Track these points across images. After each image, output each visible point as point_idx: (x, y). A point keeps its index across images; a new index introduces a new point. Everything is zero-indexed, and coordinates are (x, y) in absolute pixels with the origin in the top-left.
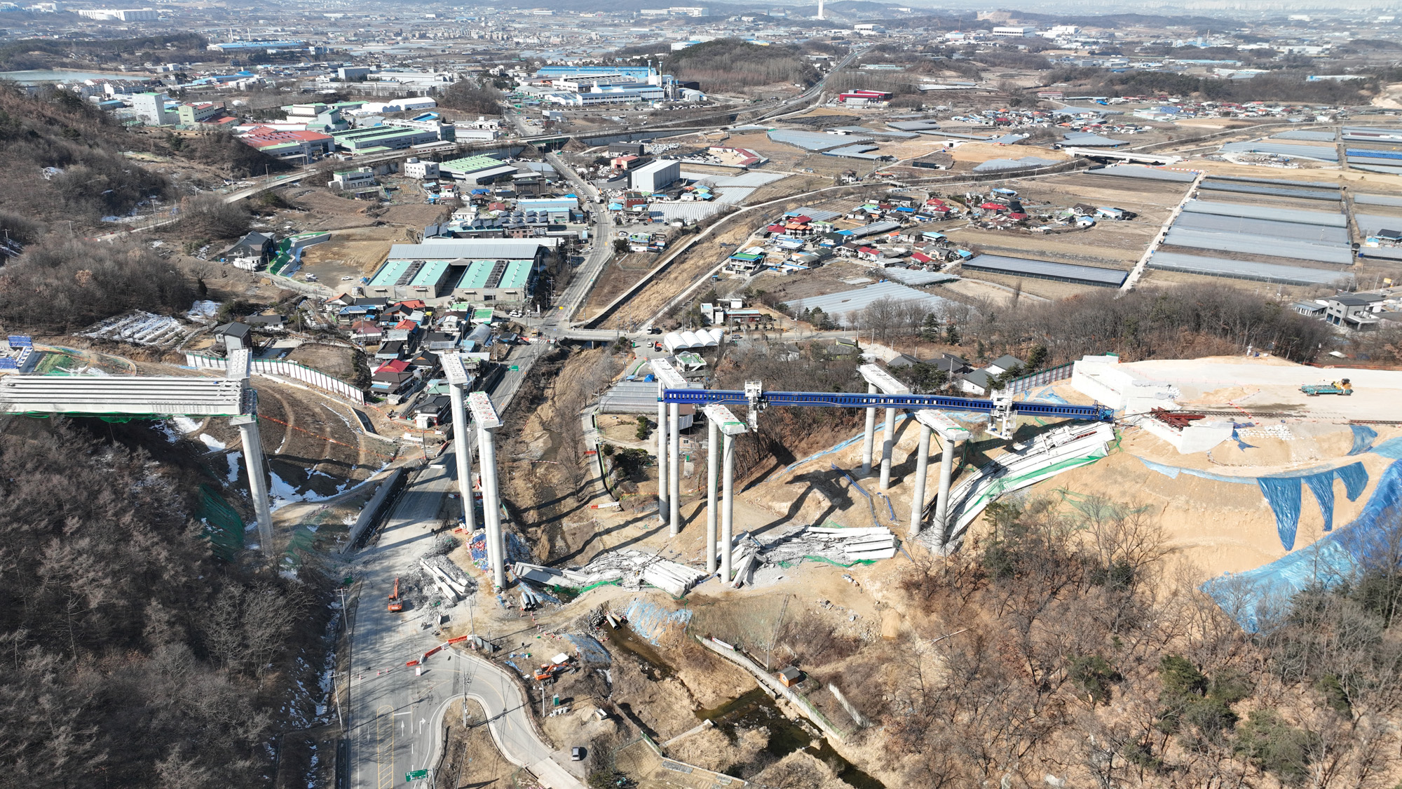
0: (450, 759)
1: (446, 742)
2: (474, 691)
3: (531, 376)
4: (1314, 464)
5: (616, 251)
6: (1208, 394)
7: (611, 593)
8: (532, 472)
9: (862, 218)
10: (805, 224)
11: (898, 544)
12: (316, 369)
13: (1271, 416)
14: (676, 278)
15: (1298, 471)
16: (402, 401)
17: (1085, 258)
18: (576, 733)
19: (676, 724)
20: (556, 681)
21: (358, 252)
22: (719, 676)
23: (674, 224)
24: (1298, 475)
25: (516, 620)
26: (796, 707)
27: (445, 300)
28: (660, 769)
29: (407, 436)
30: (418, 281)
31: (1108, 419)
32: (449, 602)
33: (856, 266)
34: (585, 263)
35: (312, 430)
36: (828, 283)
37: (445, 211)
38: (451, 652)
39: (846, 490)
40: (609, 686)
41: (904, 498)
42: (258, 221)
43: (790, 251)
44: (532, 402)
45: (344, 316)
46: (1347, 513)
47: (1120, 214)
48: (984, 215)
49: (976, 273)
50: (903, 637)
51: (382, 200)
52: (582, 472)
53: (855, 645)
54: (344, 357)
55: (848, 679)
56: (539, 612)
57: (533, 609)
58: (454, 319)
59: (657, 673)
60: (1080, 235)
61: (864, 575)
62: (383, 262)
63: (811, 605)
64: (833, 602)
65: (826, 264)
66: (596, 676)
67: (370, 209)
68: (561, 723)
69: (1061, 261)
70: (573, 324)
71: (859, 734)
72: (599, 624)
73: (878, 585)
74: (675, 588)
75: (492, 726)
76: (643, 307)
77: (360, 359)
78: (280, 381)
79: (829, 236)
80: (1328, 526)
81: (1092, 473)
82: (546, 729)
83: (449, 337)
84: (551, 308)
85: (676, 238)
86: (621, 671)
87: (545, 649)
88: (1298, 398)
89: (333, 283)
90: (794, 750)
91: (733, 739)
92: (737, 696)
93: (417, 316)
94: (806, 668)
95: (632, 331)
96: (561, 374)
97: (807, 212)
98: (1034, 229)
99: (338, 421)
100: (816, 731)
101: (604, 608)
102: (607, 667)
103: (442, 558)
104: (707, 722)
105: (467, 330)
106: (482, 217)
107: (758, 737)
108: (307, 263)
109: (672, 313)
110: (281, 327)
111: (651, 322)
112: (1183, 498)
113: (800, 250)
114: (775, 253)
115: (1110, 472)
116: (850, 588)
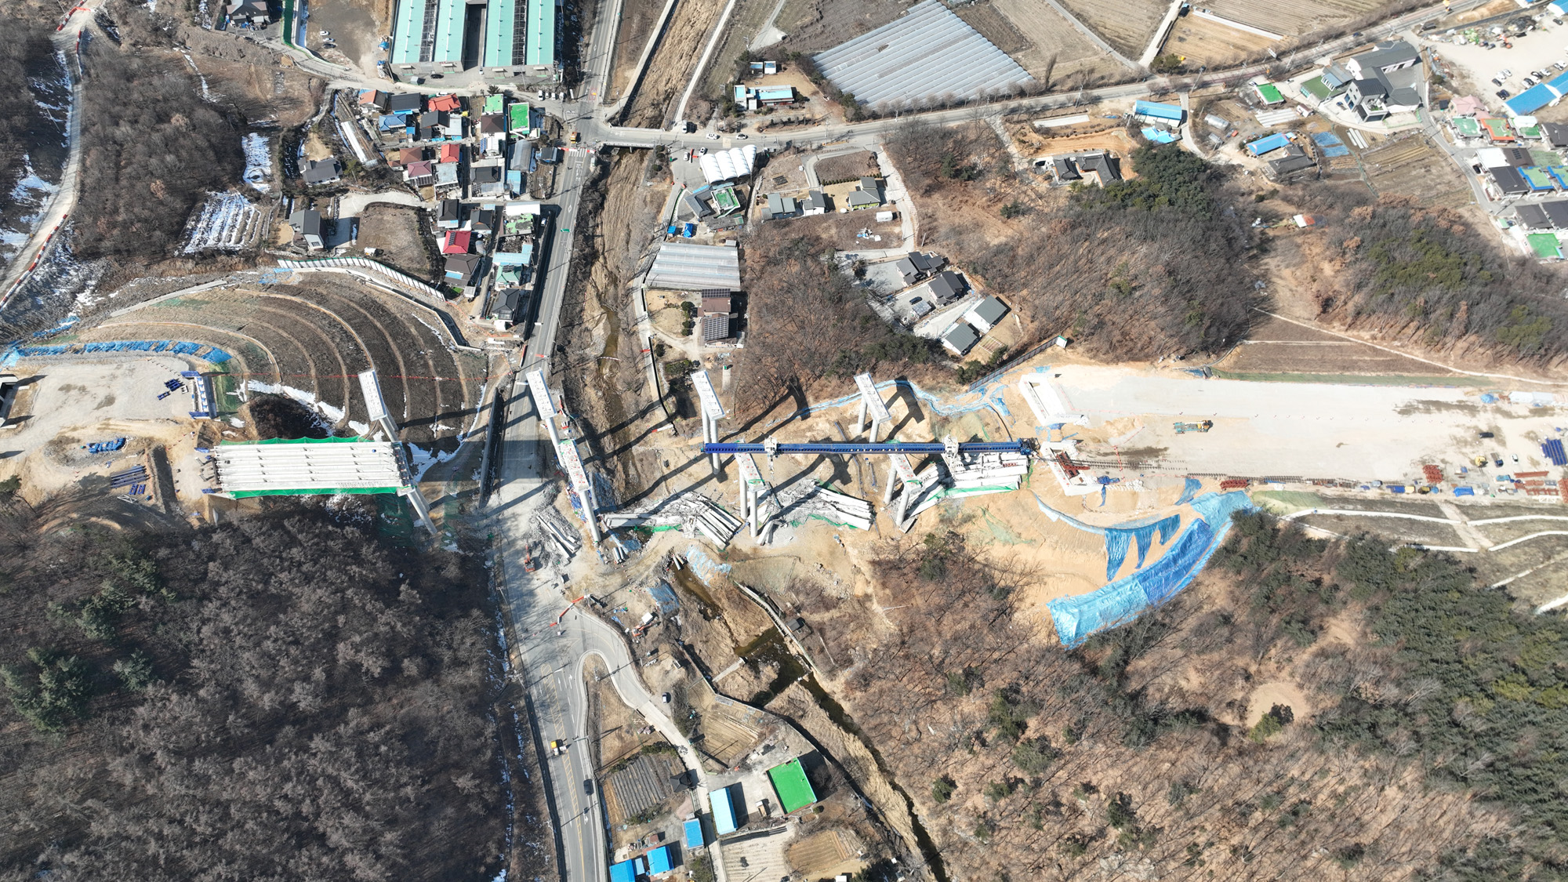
0: (592, 708)
1: (588, 694)
2: (596, 647)
3: (581, 221)
4: (1148, 514)
7: (674, 539)
8: (599, 374)
11: (873, 517)
13: (1137, 465)
15: (1135, 521)
16: (477, 293)
18: (663, 680)
19: (722, 660)
20: (646, 635)
22: (749, 616)
24: (1134, 525)
25: (612, 573)
26: (796, 647)
27: (475, 79)
28: (713, 703)
29: (490, 340)
30: (441, 52)
32: (565, 560)
35: (419, 370)
38: (576, 611)
40: (679, 628)
41: (884, 466)
44: (586, 264)
46: (1159, 552)
50: (867, 597)
53: (835, 603)
54: (410, 227)
56: (628, 563)
57: (623, 561)
58: (495, 140)
59: (709, 612)
61: (848, 538)
63: (810, 569)
64: (825, 566)
66: (670, 624)
68: (653, 673)
72: (669, 567)
73: (856, 551)
74: (718, 541)
75: (613, 678)
76: (676, 59)
77: (423, 220)
80: (1139, 566)
81: (1005, 501)
82: (644, 677)
83: (495, 172)
84: (582, 77)
86: (686, 615)
87: (635, 604)
88: (1166, 439)
89: (353, 51)
91: (757, 673)
93: (455, 126)
94: (804, 614)
95: (668, 128)
96: (606, 205)
99: (434, 340)
100: (807, 666)
101: (671, 552)
102: (677, 612)
103: (551, 509)
104: (741, 660)
105: (508, 152)
107: (772, 671)
109: (705, 81)
110: (336, 178)
111: (684, 104)
112: (1055, 538)
115: (1018, 504)
116: (837, 550)
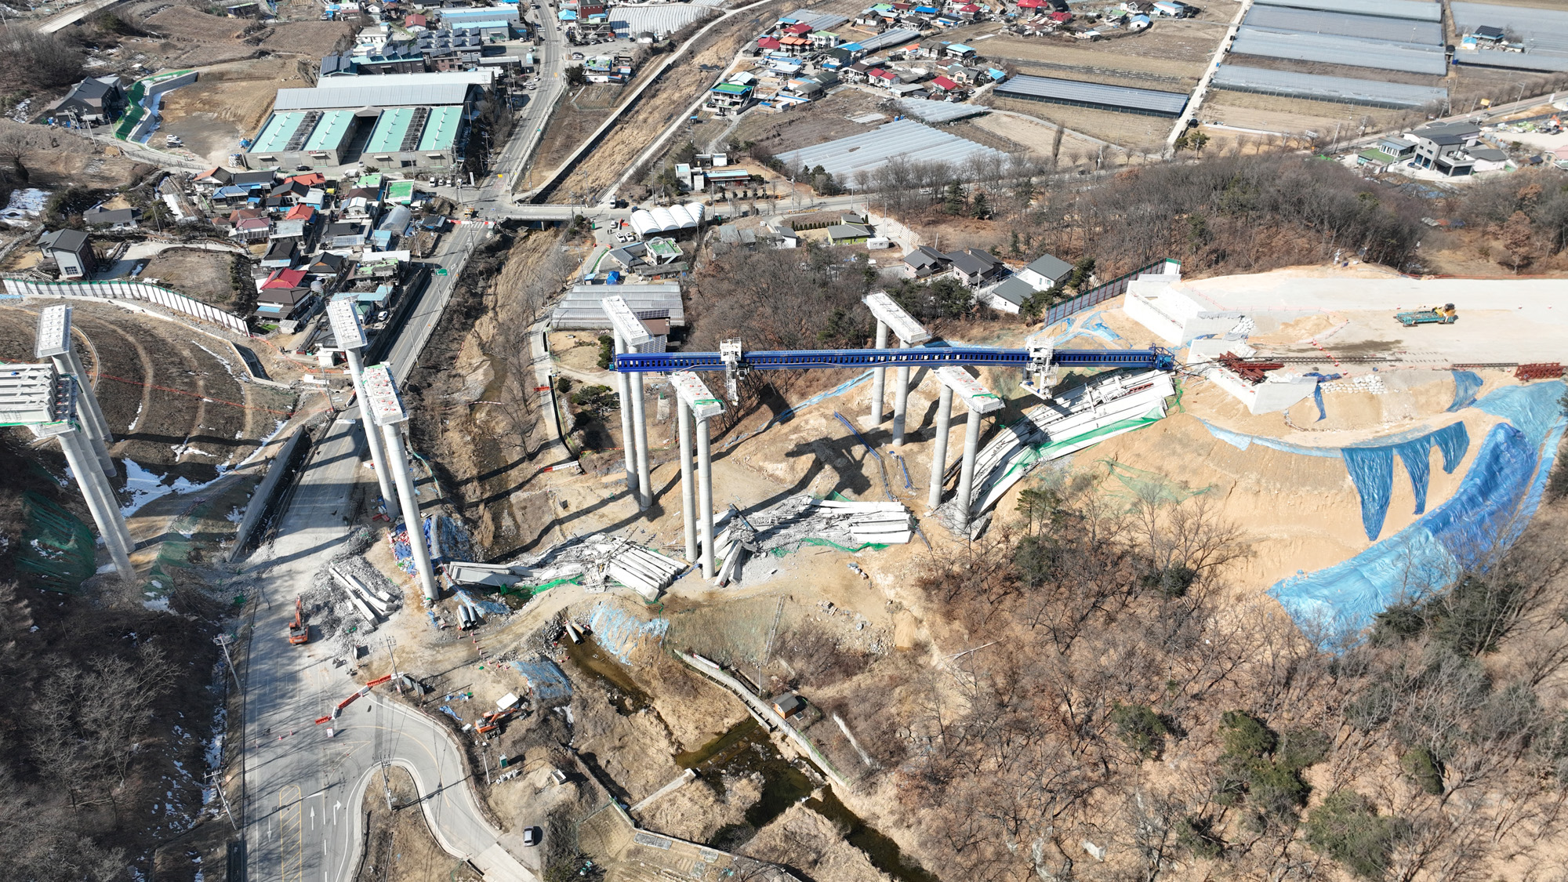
0: (372, 859)
1: (367, 834)
2: (401, 754)
3: (467, 278)
4: (1408, 425)
5: (570, 83)
6: (1286, 325)
7: (569, 596)
8: (470, 419)
9: (873, 23)
10: (803, 36)
11: (914, 525)
12: (183, 291)
13: (1360, 361)
14: (645, 121)
15: (1389, 436)
16: (300, 328)
17: (1138, 76)
18: (529, 805)
19: (651, 775)
20: (503, 731)
21: (237, 98)
22: (703, 703)
23: (640, 40)
24: (1390, 442)
25: (452, 644)
26: (793, 745)
27: (351, 169)
28: (631, 846)
29: (308, 378)
30: (314, 144)
31: (1167, 367)
32: (368, 626)
33: (866, 96)
34: (530, 105)
35: (178, 388)
36: (833, 123)
37: (347, 31)
38: (371, 698)
39: (860, 463)
40: (569, 728)
41: (921, 459)
42: (97, 57)
43: (786, 76)
44: (468, 315)
45: (219, 201)
46: (1444, 490)
47: (1180, 10)
48: (1021, 15)
49: (1010, 101)
50: (920, 648)
51: (265, 16)
52: (533, 417)
53: (861, 662)
54: (220, 267)
55: (855, 709)
56: (482, 630)
57: (473, 627)
58: (361, 202)
59: (628, 702)
60: (1133, 41)
61: (874, 563)
62: (267, 113)
63: (811, 610)
64: (837, 604)
65: (831, 92)
66: (551, 718)
67: (248, 31)
68: (510, 794)
69: (1111, 81)
70: (518, 196)
71: (868, 781)
72: (557, 638)
73: (891, 578)
74: (648, 590)
75: (426, 806)
76: (604, 167)
77: (242, 264)
78: (136, 308)
79: (835, 53)
80: (1420, 509)
81: (1146, 440)
82: (491, 802)
83: (357, 228)
84: (488, 173)
85: (645, 60)
86: (584, 705)
87: (488, 685)
88: (1392, 332)
89: (203, 149)
90: (792, 805)
91: (720, 792)
92: (725, 731)
93: (315, 197)
94: (806, 690)
95: (591, 206)
96: (504, 271)
97: (804, 17)
98: (1079, 35)
99: (216, 366)
100: (817, 775)
101: (562, 616)
102: (567, 701)
103: (357, 560)
104: (689, 771)
105: (379, 215)
106: (398, 36)
107: (750, 788)
108: (169, 118)
109: (640, 176)
110: (134, 227)
111: (614, 189)
112: (1254, 476)
113: (798, 74)
114: (766, 78)
115: (1168, 439)
116: (858, 583)
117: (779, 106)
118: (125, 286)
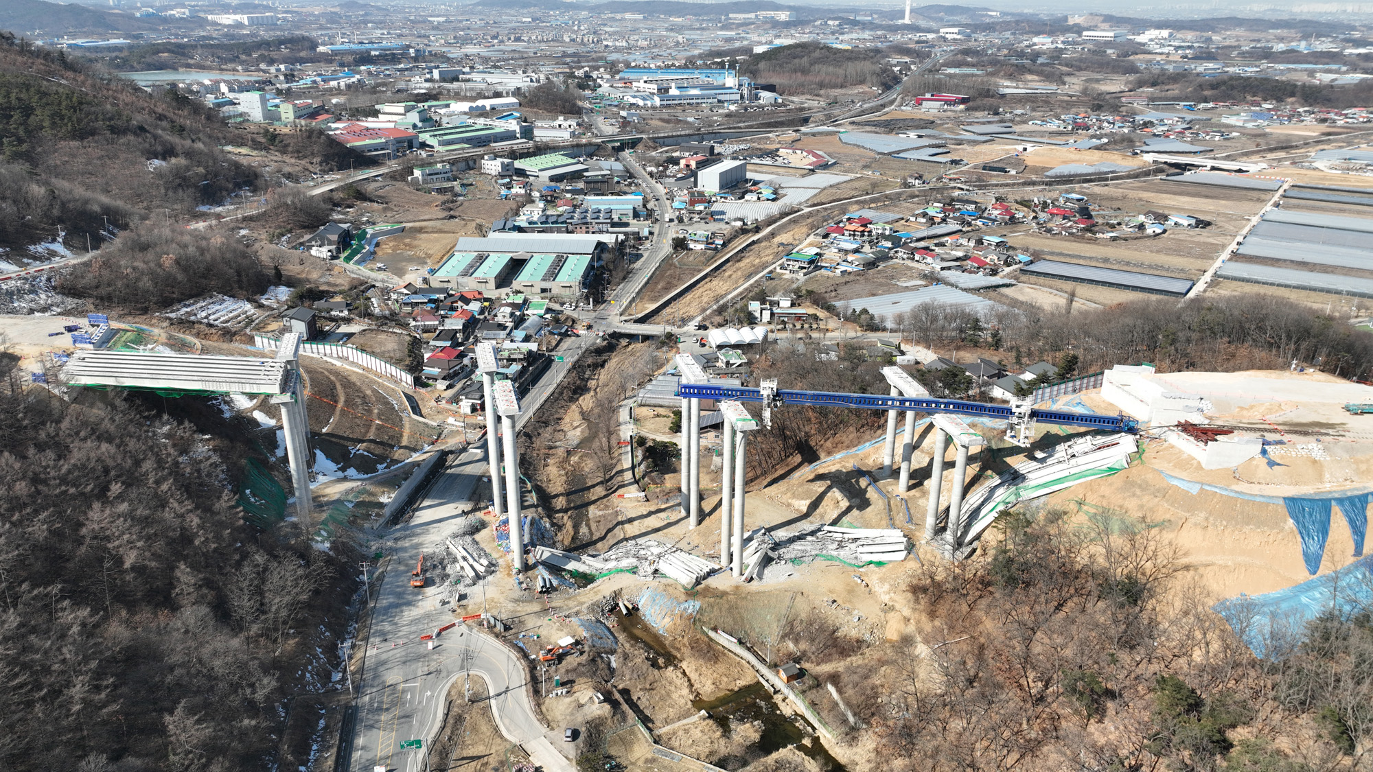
0: (448, 731)
1: (447, 715)
2: (480, 667)
3: (577, 367)
4: (1348, 485)
5: (675, 248)
6: (1242, 408)
7: (625, 581)
8: (566, 460)
9: (924, 220)
10: (865, 226)
11: (911, 547)
12: (373, 354)
13: (1306, 434)
14: (730, 276)
15: (1330, 492)
16: (449, 387)
17: (1150, 266)
18: (572, 714)
19: (672, 712)
20: (560, 662)
21: (429, 244)
22: (721, 668)
23: (734, 223)
24: (1330, 496)
25: (530, 601)
26: (792, 703)
27: (503, 291)
28: (649, 756)
29: (451, 420)
30: (479, 274)
31: (1132, 431)
32: (468, 581)
33: (911, 269)
34: (643, 259)
35: (360, 411)
36: (881, 285)
37: (514, 206)
38: (464, 628)
39: (865, 491)
40: (612, 671)
41: (921, 502)
42: (339, 212)
43: (846, 252)
44: (575, 392)
45: (406, 304)
47: (1193, 222)
48: (1050, 220)
49: (1033, 278)
50: (907, 641)
51: (457, 195)
52: (614, 461)
53: (857, 646)
54: (400, 343)
55: (845, 679)
56: (554, 595)
57: (547, 592)
58: (508, 310)
59: (661, 661)
60: (1148, 242)
61: (874, 577)
62: (449, 253)
63: (817, 603)
64: (839, 601)
65: (882, 266)
66: (599, 660)
67: (444, 203)
68: (559, 705)
69: (1125, 268)
70: (623, 318)
71: (851, 735)
72: (611, 611)
73: (886, 587)
74: (687, 579)
75: (493, 702)
76: (694, 304)
77: (415, 345)
78: (338, 363)
79: (887, 238)
80: (1358, 551)
81: (1110, 485)
82: (544, 709)
83: (502, 327)
84: (605, 302)
85: (735, 237)
86: (626, 657)
87: (553, 631)
88: (1339, 417)
89: (400, 273)
90: (785, 746)
91: (727, 732)
92: (736, 689)
93: (474, 307)
94: (806, 665)
95: (679, 327)
96: (606, 366)
97: (867, 214)
98: (1099, 235)
99: (387, 403)
100: (809, 729)
101: (617, 595)
102: (613, 652)
103: (468, 538)
104: (703, 712)
105: (519, 322)
106: (549, 213)
107: (751, 730)
108: (380, 253)
109: (721, 310)
110: (346, 313)
111: (700, 318)
112: (1203, 515)
113: (856, 251)
114: (831, 254)
115: (1129, 484)
116: (858, 590)
117: (838, 272)
118: (334, 348)
